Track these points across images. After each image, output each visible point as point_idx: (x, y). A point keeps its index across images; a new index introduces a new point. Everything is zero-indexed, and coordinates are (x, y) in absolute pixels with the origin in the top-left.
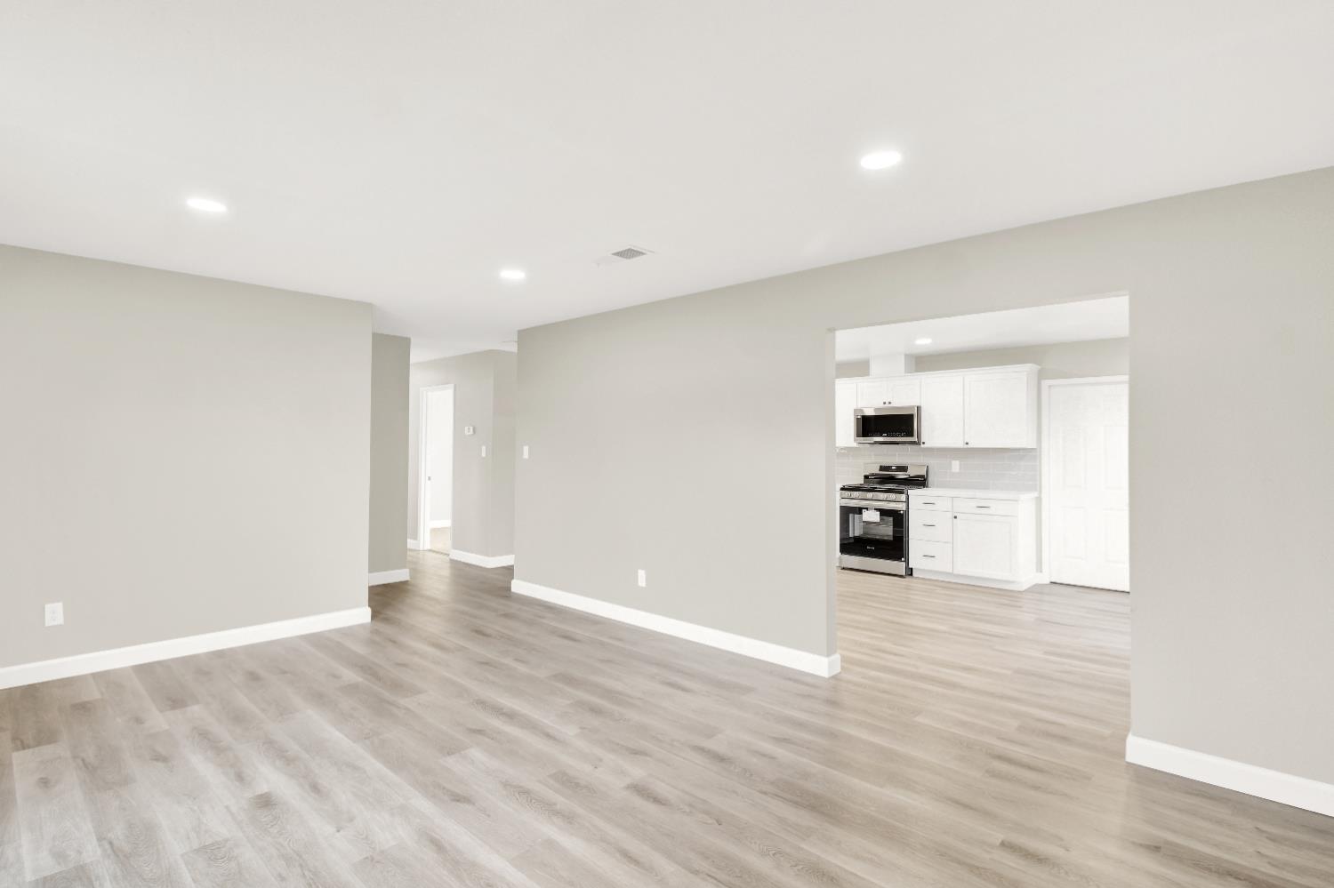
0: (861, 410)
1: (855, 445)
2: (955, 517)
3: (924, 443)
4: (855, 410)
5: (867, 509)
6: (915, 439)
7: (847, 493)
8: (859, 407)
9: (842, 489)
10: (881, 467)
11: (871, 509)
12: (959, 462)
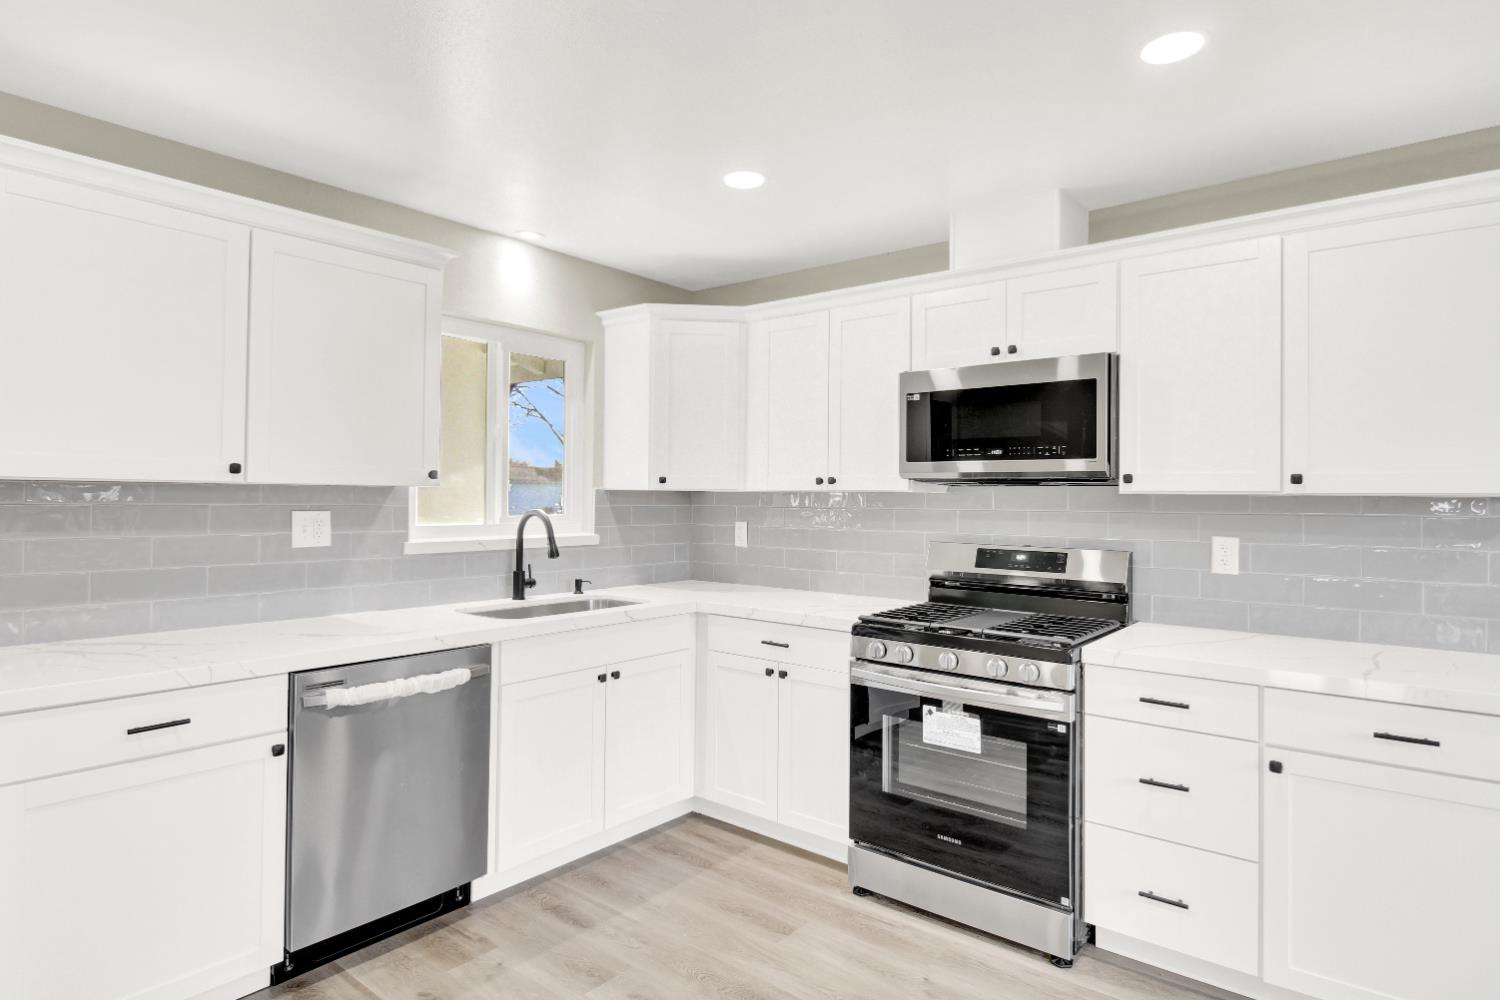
0: (925, 376)
1: (903, 486)
2: (1276, 767)
3: (1128, 479)
4: (905, 378)
5: (938, 703)
6: (1099, 464)
7: (874, 646)
8: (918, 367)
9: (857, 631)
10: (981, 552)
11: (953, 705)
12: (1241, 542)
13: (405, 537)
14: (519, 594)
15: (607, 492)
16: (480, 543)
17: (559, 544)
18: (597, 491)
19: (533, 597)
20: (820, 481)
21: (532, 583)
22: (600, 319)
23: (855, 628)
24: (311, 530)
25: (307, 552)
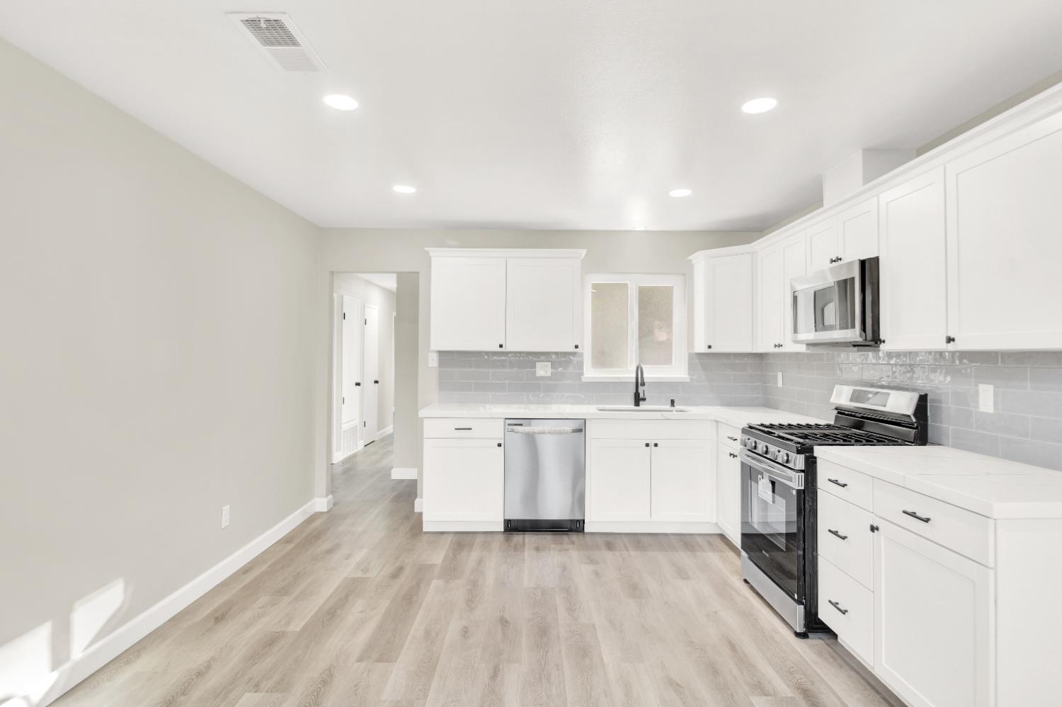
2: (874, 529)
5: (762, 474)
9: (744, 431)
10: (854, 391)
12: (994, 388)
13: (582, 374)
14: (637, 404)
15: (697, 354)
16: (618, 378)
17: (645, 381)
18: (689, 354)
19: (643, 406)
20: (776, 346)
21: (644, 399)
22: (690, 261)
23: (743, 428)
24: (543, 370)
25: (542, 378)
